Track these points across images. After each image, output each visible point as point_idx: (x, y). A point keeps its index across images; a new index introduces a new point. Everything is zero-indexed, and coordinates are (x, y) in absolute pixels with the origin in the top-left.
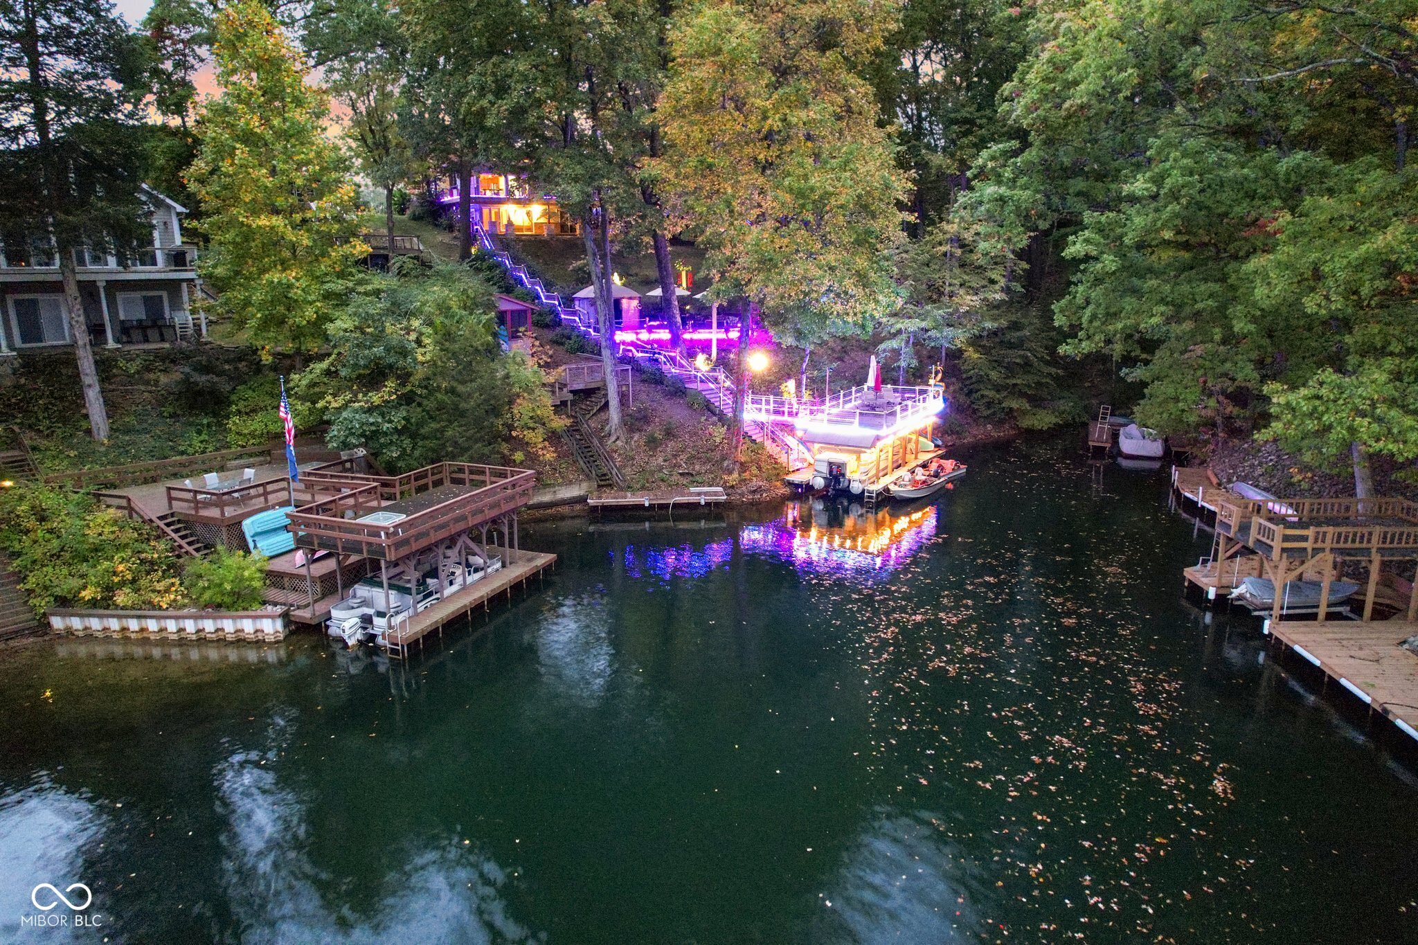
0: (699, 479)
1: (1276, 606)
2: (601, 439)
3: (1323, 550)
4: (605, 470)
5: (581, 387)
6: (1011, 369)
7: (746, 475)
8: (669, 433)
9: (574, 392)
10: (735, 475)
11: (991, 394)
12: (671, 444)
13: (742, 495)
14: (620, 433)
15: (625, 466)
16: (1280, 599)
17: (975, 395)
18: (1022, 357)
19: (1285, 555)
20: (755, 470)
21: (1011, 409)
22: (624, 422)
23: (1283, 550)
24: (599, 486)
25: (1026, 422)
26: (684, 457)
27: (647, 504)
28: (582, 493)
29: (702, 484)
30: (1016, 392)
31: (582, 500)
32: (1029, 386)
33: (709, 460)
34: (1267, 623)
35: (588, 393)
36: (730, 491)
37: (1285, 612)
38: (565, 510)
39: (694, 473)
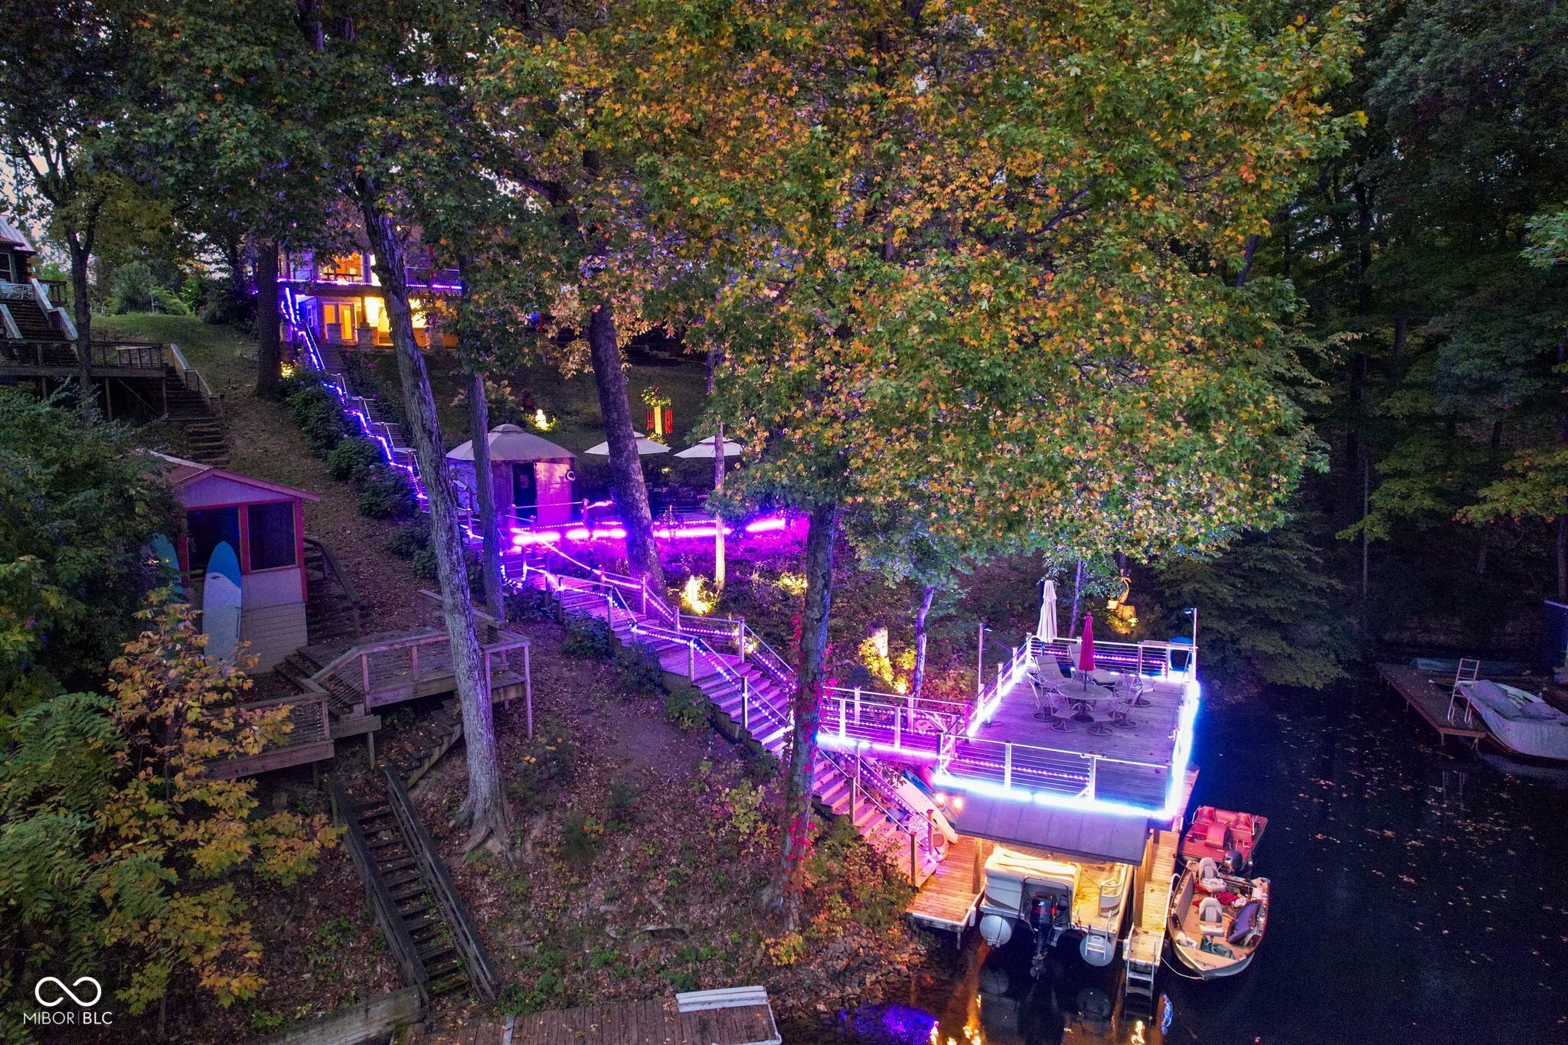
0: (701, 946)
4: (449, 940)
7: (819, 926)
9: (387, 713)
14: (494, 817)
24: (426, 999)
28: (374, 1033)
39: (687, 928)
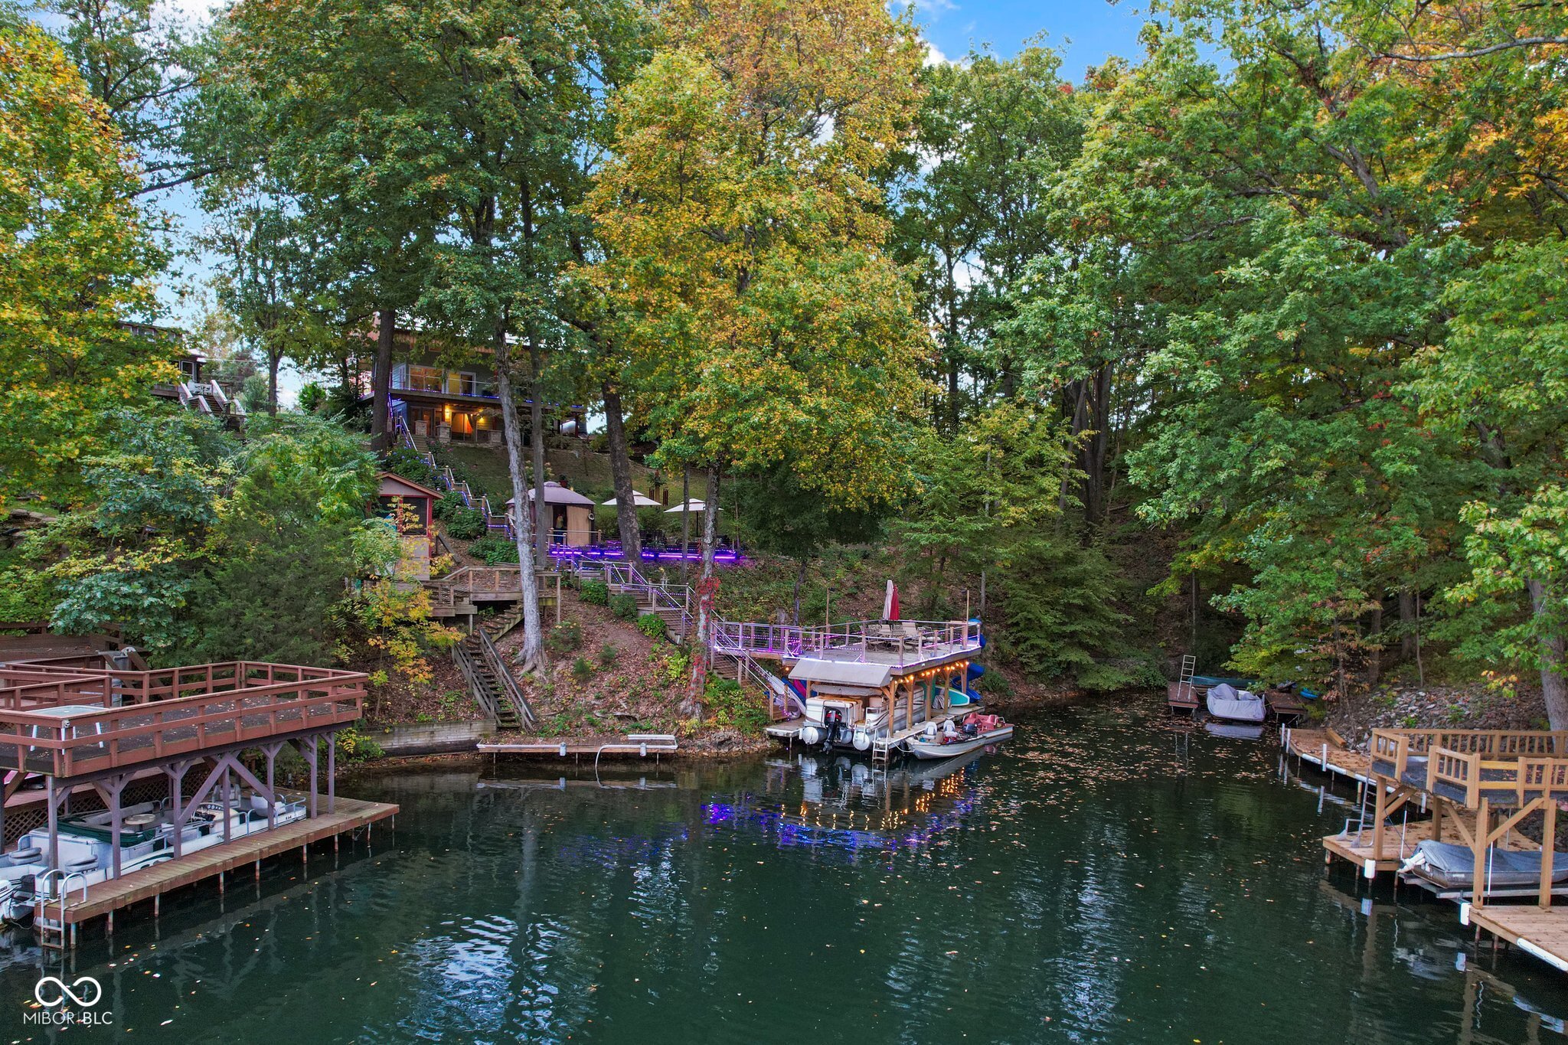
0: (644, 724)
1: (1477, 884)
2: (510, 668)
3: (1539, 793)
4: (511, 708)
5: (491, 597)
6: (1069, 610)
7: (710, 722)
8: (608, 661)
9: (481, 605)
10: (695, 720)
11: (1043, 643)
12: (609, 678)
13: (703, 748)
14: (538, 660)
15: (541, 704)
16: (1483, 875)
17: (1023, 646)
18: (1082, 596)
19: (1485, 800)
20: (722, 715)
21: (1069, 663)
22: (544, 645)
23: (1483, 793)
24: (500, 729)
25: (1087, 682)
26: (626, 693)
27: (563, 753)
28: (473, 736)
29: (647, 730)
30: (1074, 640)
31: (470, 746)
32: (1091, 635)
33: (660, 700)
34: (1465, 908)
35: (501, 606)
36: (685, 742)
37: (1489, 893)
38: (448, 759)
39: (638, 716)
